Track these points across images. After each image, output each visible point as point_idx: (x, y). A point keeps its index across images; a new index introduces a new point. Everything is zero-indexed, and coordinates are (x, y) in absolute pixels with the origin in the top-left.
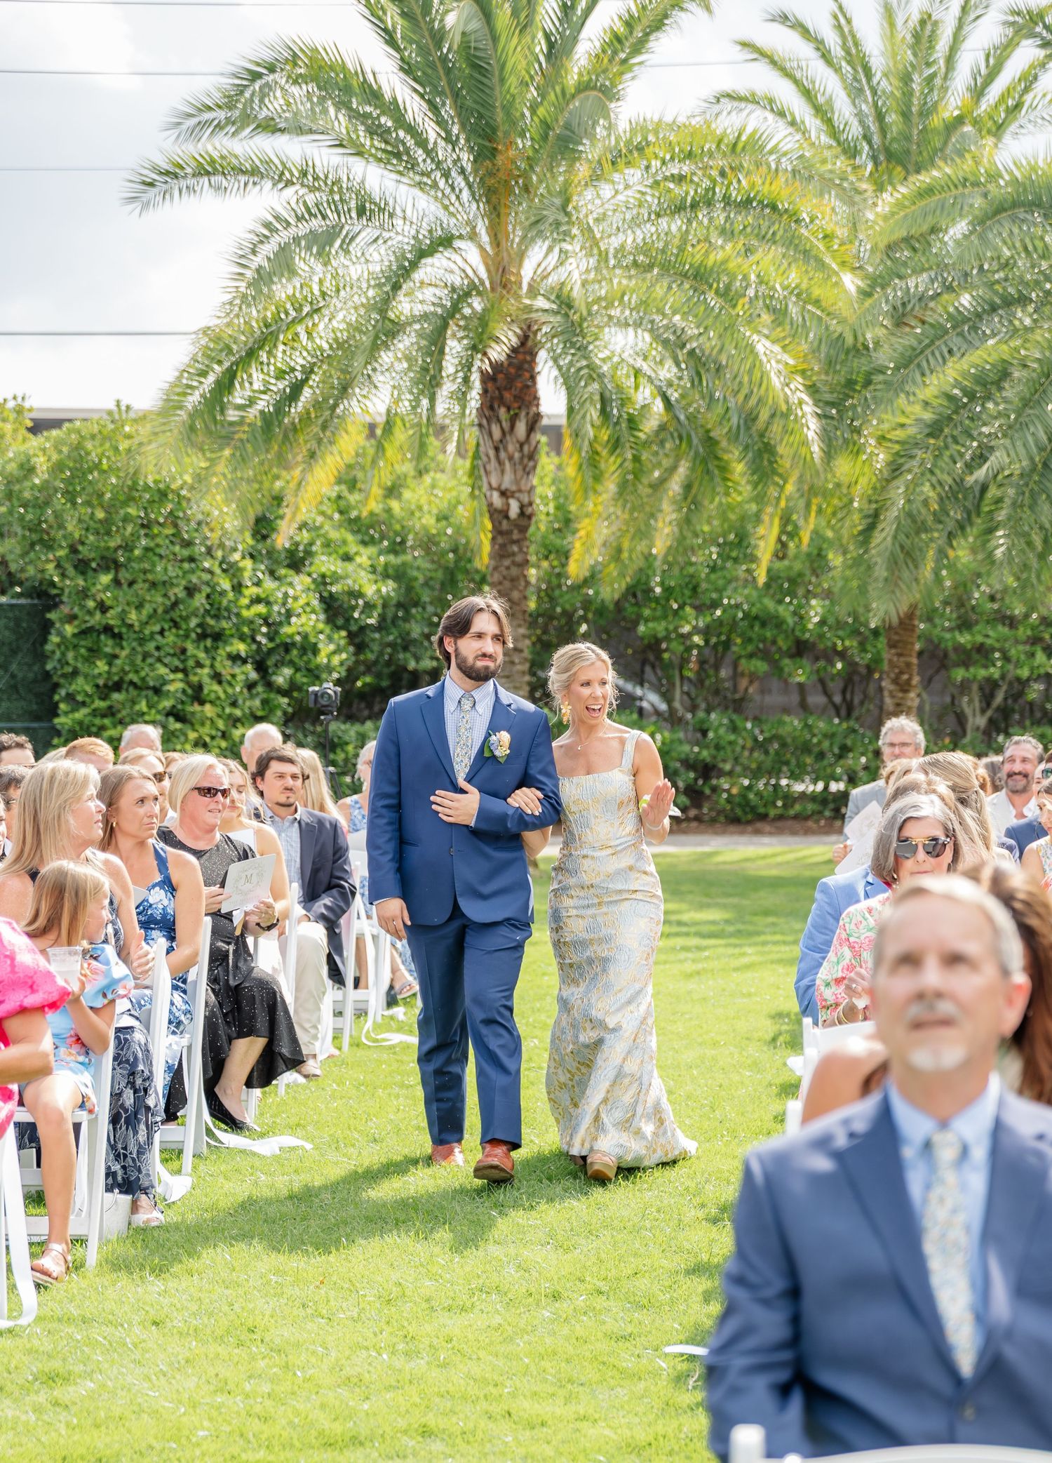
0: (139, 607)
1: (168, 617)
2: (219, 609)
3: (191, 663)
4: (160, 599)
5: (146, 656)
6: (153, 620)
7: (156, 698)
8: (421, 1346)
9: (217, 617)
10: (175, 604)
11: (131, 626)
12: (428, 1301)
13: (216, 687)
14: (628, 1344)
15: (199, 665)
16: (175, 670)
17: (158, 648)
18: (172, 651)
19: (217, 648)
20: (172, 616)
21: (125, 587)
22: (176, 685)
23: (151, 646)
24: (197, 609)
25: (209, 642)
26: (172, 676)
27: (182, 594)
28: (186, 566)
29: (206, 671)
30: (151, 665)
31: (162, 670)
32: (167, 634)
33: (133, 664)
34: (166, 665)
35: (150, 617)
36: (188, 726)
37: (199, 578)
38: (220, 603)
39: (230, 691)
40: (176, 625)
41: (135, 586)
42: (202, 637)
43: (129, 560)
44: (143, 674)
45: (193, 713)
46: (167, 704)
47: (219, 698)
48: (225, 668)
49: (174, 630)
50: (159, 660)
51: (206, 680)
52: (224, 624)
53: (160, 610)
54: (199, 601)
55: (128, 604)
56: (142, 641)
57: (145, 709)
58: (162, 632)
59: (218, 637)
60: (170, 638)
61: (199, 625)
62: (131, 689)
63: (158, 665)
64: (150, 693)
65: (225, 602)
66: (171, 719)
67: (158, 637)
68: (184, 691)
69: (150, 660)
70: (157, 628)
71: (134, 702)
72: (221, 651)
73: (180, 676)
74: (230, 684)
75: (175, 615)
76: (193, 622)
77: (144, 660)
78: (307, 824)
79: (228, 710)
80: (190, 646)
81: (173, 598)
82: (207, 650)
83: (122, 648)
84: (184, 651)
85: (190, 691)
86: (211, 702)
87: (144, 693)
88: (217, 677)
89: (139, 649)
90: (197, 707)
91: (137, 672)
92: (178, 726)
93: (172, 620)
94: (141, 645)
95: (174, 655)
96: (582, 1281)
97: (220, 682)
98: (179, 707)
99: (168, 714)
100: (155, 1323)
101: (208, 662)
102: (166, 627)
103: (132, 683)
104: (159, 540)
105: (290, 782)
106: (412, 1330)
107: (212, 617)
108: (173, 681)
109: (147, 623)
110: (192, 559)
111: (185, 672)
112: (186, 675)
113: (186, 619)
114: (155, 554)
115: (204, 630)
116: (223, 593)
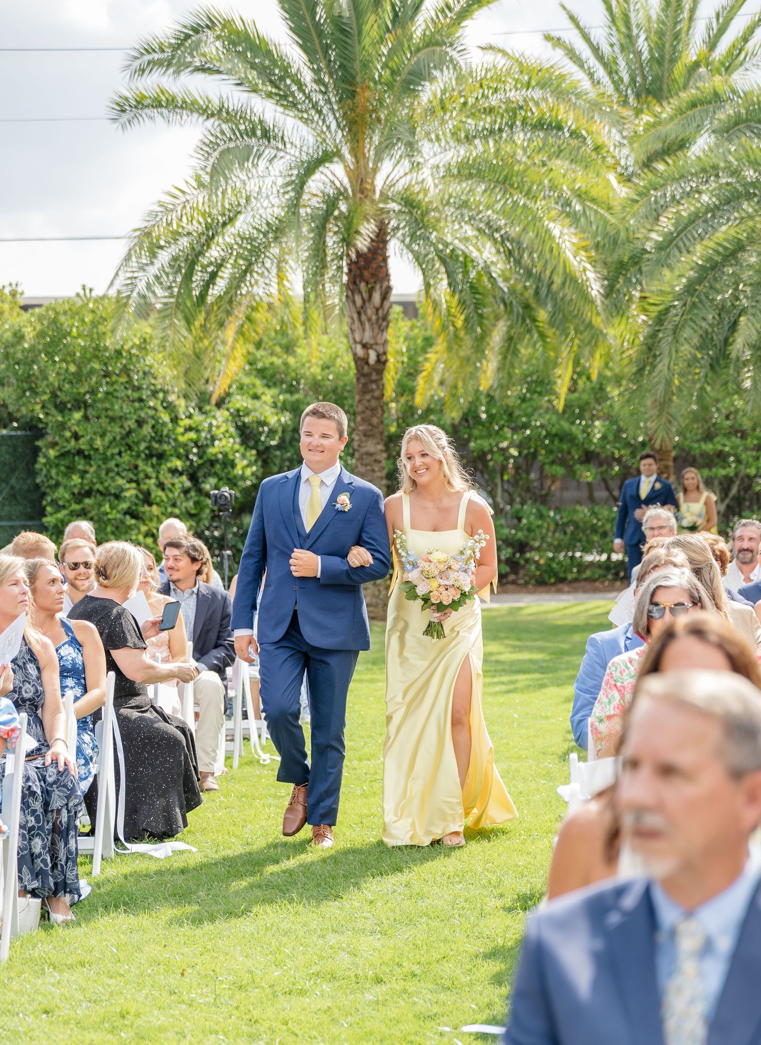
0: (103, 435)
1: (124, 442)
2: (161, 436)
3: (141, 476)
4: (118, 430)
5: (108, 471)
6: (114, 444)
7: (116, 502)
8: (262, 1029)
9: (160, 442)
10: (129, 433)
11: (97, 450)
12: (272, 986)
13: (160, 493)
14: (433, 1023)
15: (148, 477)
16: (130, 481)
17: (117, 465)
18: (127, 467)
19: (160, 465)
20: (127, 442)
21: (92, 421)
22: (131, 492)
23: (112, 464)
24: (145, 436)
25: (154, 460)
26: (128, 486)
27: (134, 426)
28: (137, 405)
29: (153, 481)
30: (112, 478)
31: (120, 481)
32: (123, 455)
33: (99, 477)
34: (123, 478)
35: (111, 443)
36: (140, 522)
37: (147, 413)
38: (162, 431)
39: (171, 495)
40: (130, 448)
41: (100, 420)
42: (149, 456)
43: (95, 401)
44: (106, 484)
45: (144, 513)
46: (124, 506)
47: (162, 501)
48: (167, 479)
49: (129, 452)
50: (118, 474)
51: (153, 488)
52: (165, 447)
53: (118, 438)
54: (147, 430)
55: (95, 433)
56: (105, 460)
57: (108, 510)
58: (120, 454)
59: (161, 456)
60: (126, 457)
61: (147, 448)
62: (98, 495)
63: (118, 478)
64: (112, 498)
65: (165, 432)
66: (128, 517)
67: (117, 457)
68: (137, 496)
69: (111, 474)
70: (116, 451)
71: (100, 505)
72: (163, 467)
73: (134, 485)
74: (171, 491)
75: (129, 441)
76: (143, 446)
77: (107, 474)
78: (203, 595)
79: (169, 510)
80: (140, 463)
81: (127, 429)
82: (153, 466)
83: (91, 466)
84: (136, 467)
85: (141, 496)
86: (157, 504)
87: (107, 498)
88: (161, 486)
89: (103, 466)
90: (146, 508)
91: (102, 483)
92: (133, 522)
93: (127, 445)
94: (104, 463)
95: (129, 470)
96: (400, 965)
97: (163, 490)
98: (134, 508)
99: (125, 513)
100: (46, 1012)
101: (154, 475)
102: (123, 449)
103: (98, 491)
105: (171, 563)
106: (256, 1014)
107: (157, 442)
108: (129, 489)
109: (108, 447)
110: (141, 400)
111: (138, 482)
112: (138, 484)
113: (137, 443)
114: (113, 397)
115: (150, 451)
116: (164, 424)
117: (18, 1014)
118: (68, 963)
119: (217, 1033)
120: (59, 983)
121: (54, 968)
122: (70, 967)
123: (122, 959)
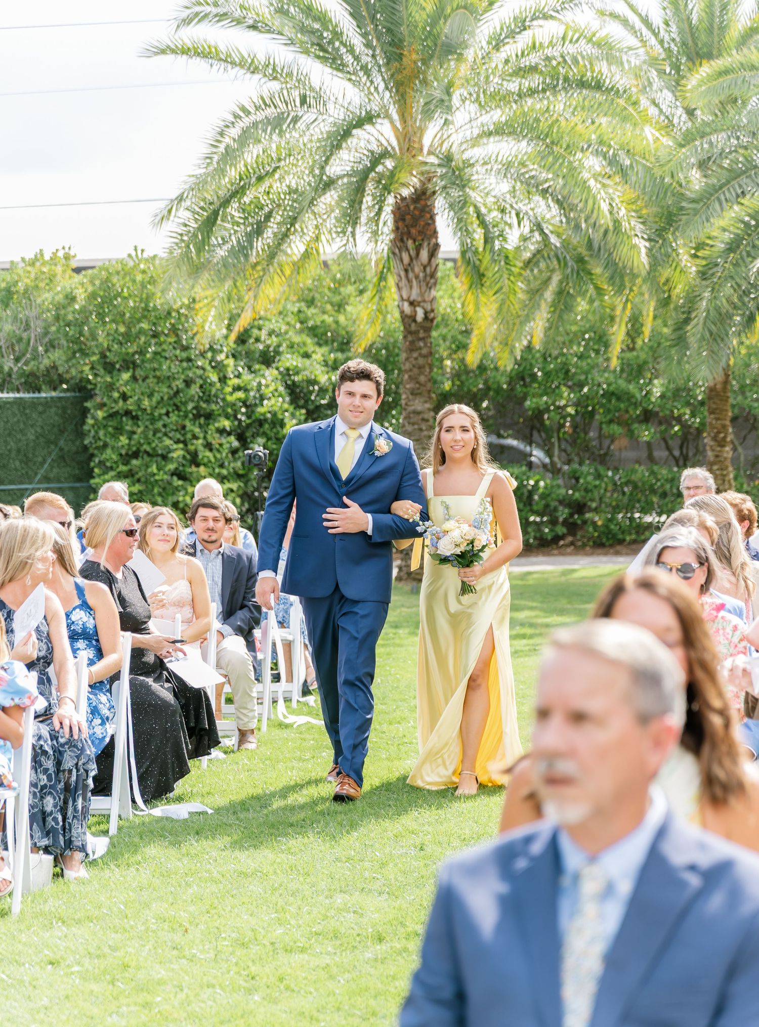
0: (150, 396)
1: (171, 402)
2: (209, 396)
3: (189, 436)
4: (165, 390)
5: (155, 432)
6: (161, 405)
7: (163, 463)
9: (208, 401)
10: (177, 392)
11: (145, 410)
12: (272, 944)
13: (208, 454)
15: (195, 437)
16: (178, 442)
17: (165, 426)
18: (175, 428)
19: (209, 424)
20: (175, 402)
21: (140, 381)
22: (178, 453)
23: (159, 424)
24: (193, 396)
25: (202, 420)
26: (175, 446)
27: (181, 385)
28: (185, 364)
29: (200, 441)
30: (160, 438)
31: (168, 442)
32: (171, 415)
33: (146, 438)
34: (171, 438)
35: (158, 403)
36: (188, 482)
37: (195, 373)
38: (210, 391)
39: (218, 456)
40: (178, 408)
41: (148, 381)
42: (197, 417)
43: (143, 361)
44: (154, 445)
45: (191, 473)
46: (171, 467)
47: (210, 461)
48: (215, 439)
49: (176, 412)
50: (166, 434)
51: (201, 448)
52: (213, 407)
53: (166, 398)
54: (195, 390)
55: (142, 394)
56: (153, 420)
57: (155, 471)
58: (167, 414)
59: (209, 416)
60: (174, 418)
61: (194, 408)
62: (145, 456)
63: (165, 438)
64: (159, 459)
65: (213, 391)
66: (175, 478)
67: (165, 418)
68: (184, 457)
69: (159, 435)
70: (164, 411)
71: (147, 467)
72: (211, 427)
73: (181, 446)
74: (218, 451)
75: (177, 401)
76: (190, 406)
77: (154, 435)
78: (228, 556)
79: (217, 470)
80: (188, 423)
81: (175, 389)
82: (201, 426)
83: (138, 426)
84: (184, 427)
85: (188, 457)
86: (204, 465)
87: (155, 459)
88: (209, 446)
89: (151, 427)
90: (194, 469)
91: (149, 444)
92: (180, 483)
93: (175, 405)
94: (152, 424)
95: (177, 430)
97: (211, 450)
98: (181, 468)
99: (172, 475)
100: (52, 963)
101: (201, 435)
102: (170, 410)
103: (146, 452)
104: (165, 347)
105: (211, 524)
106: (254, 969)
107: (204, 402)
108: (176, 449)
109: (156, 407)
110: (189, 360)
111: (185, 443)
112: (186, 445)
113: (185, 404)
114: (162, 357)
115: (198, 412)
116: (212, 384)
117: (24, 964)
118: (76, 917)
119: (213, 986)
120: (66, 936)
121: (63, 922)
122: (79, 922)
123: (129, 915)
